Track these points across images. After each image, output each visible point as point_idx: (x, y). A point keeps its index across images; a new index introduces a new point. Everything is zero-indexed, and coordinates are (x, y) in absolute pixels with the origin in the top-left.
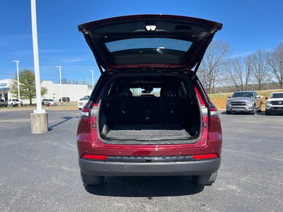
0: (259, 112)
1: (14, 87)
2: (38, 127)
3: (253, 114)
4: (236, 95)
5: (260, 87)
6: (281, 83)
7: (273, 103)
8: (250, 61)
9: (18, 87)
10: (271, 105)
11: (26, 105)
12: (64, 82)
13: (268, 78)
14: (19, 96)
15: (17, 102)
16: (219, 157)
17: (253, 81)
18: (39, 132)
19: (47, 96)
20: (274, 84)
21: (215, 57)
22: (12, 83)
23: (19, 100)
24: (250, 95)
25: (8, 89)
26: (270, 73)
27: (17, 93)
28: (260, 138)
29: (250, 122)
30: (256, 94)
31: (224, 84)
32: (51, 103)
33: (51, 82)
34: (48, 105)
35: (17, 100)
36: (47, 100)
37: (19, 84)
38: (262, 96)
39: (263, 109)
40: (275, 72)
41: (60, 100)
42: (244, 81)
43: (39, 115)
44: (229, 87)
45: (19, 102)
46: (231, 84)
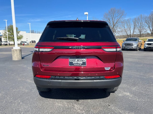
0: (140, 49)
1: (5, 35)
2: (16, 57)
3: (137, 50)
4: (128, 40)
5: (141, 35)
6: (152, 33)
7: (148, 44)
8: (135, 21)
9: (7, 34)
10: (147, 46)
11: (12, 45)
12: (32, 32)
13: (145, 30)
14: (8, 40)
15: (7, 43)
16: (121, 77)
17: (137, 32)
18: (16, 60)
19: (23, 40)
20: (148, 34)
21: (116, 18)
22: (4, 32)
23: (8, 41)
24: (135, 40)
25: (2, 36)
26: (146, 28)
27: (7, 38)
28: (142, 64)
29: (135, 55)
30: (139, 39)
31: (121, 34)
32: (26, 43)
33: (25, 32)
34: (24, 45)
35: (7, 42)
36: (23, 42)
37: (7, 33)
38: (142, 41)
39: (142, 48)
40: (149, 27)
41: (30, 42)
42: (132, 32)
43: (16, 50)
44: (123, 35)
45: (8, 43)
46: (125, 34)
